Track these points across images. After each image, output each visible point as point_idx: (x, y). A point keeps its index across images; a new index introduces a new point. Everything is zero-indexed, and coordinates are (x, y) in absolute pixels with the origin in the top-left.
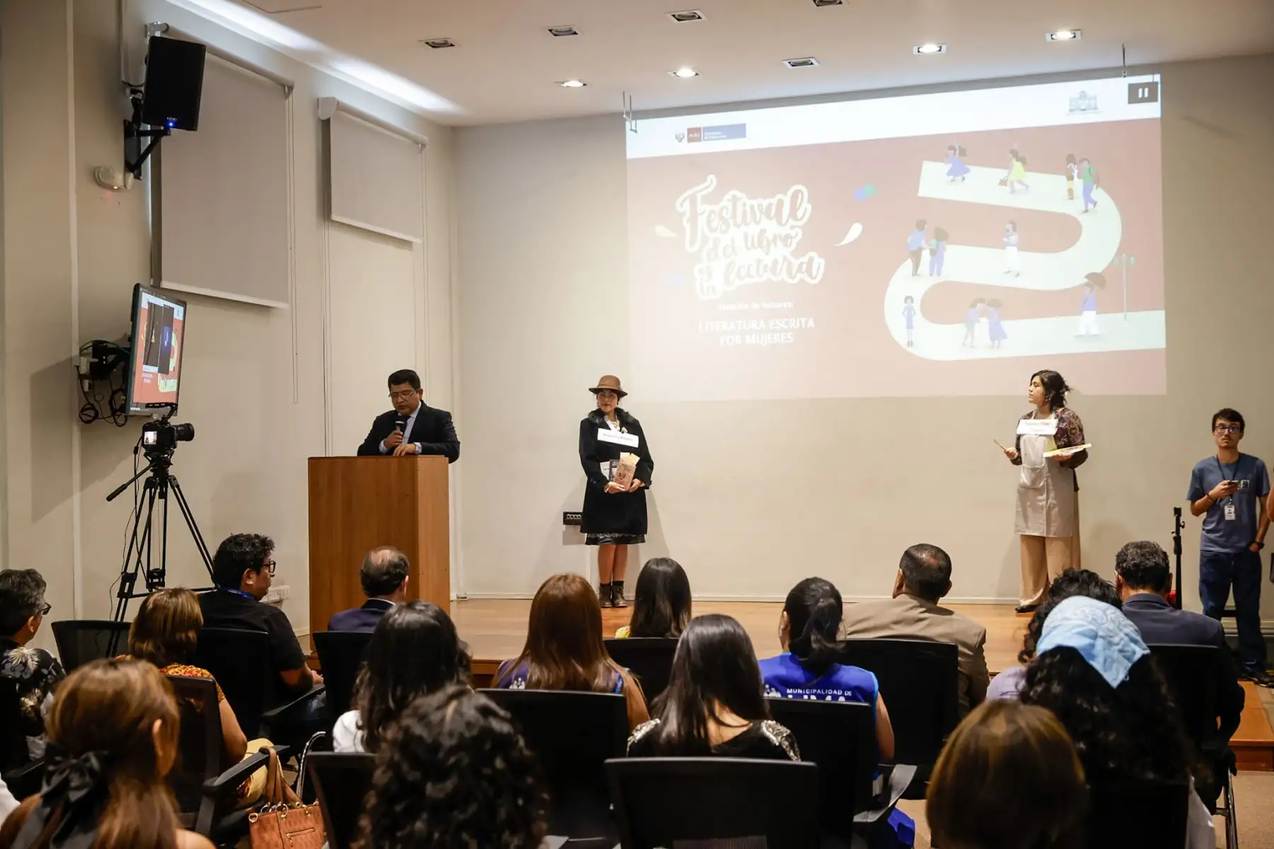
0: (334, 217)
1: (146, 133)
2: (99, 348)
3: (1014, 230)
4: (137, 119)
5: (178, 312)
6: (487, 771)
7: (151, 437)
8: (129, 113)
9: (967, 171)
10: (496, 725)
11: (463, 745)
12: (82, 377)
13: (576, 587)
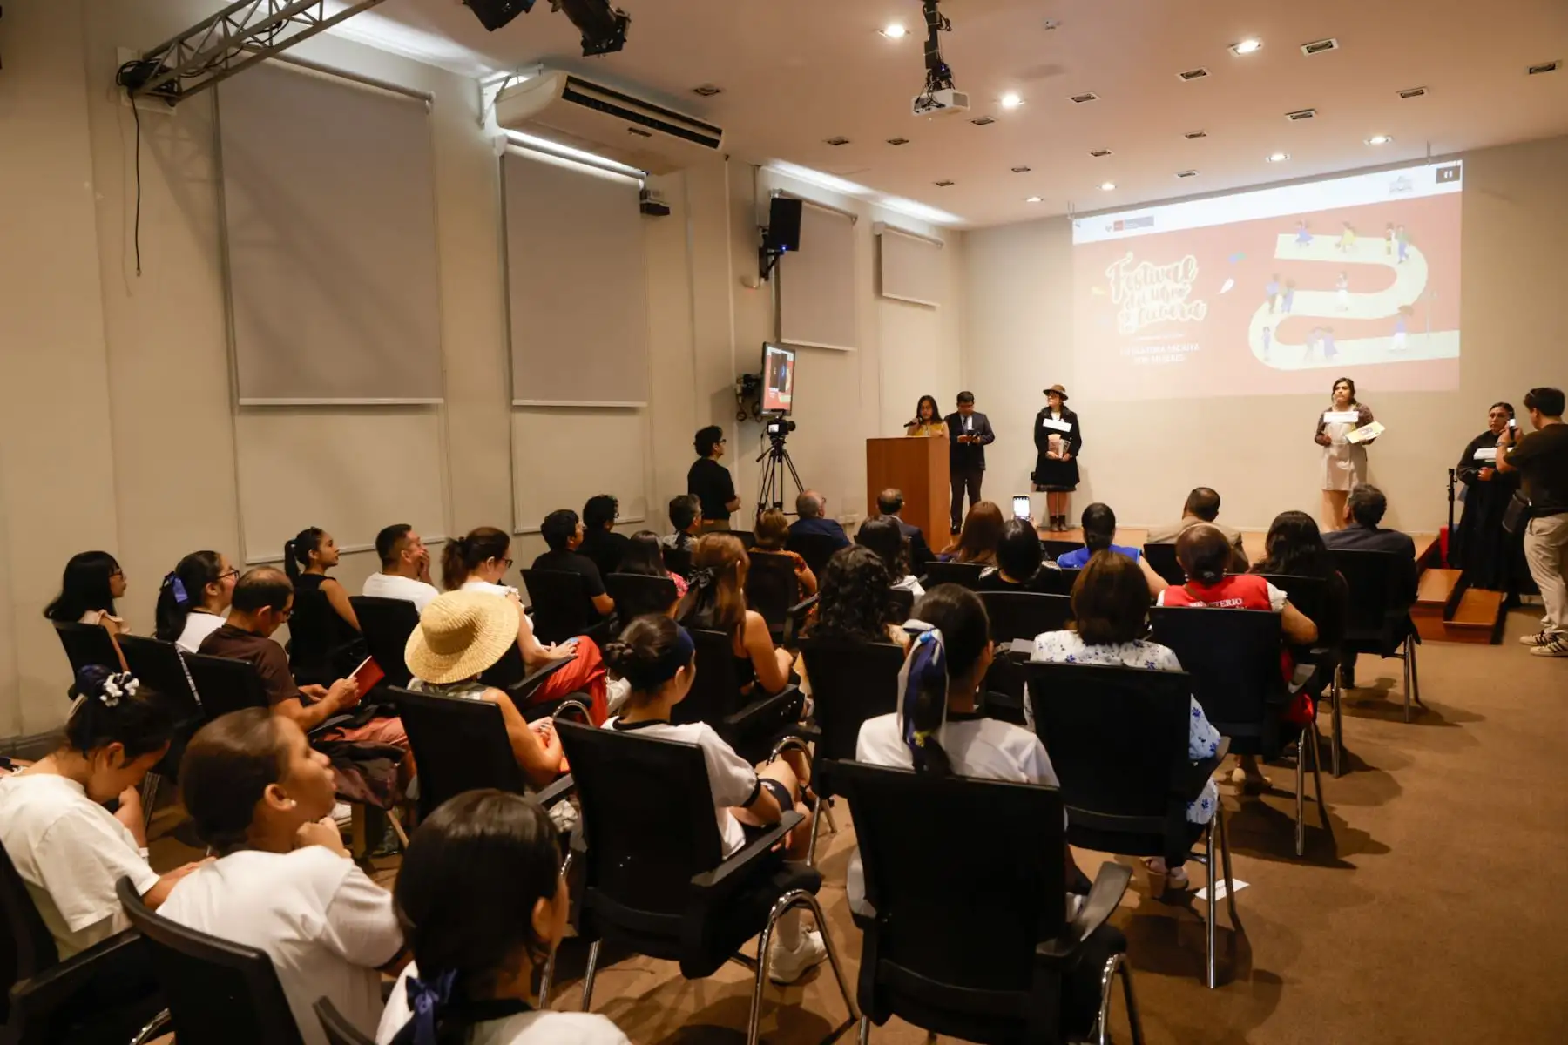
0: (884, 294)
1: (772, 254)
2: (747, 379)
3: (1345, 278)
4: (766, 246)
5: (790, 356)
6: (868, 582)
7: (775, 428)
8: (761, 243)
9: (1310, 238)
10: (872, 561)
11: (855, 569)
12: (738, 395)
13: (991, 510)
